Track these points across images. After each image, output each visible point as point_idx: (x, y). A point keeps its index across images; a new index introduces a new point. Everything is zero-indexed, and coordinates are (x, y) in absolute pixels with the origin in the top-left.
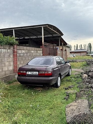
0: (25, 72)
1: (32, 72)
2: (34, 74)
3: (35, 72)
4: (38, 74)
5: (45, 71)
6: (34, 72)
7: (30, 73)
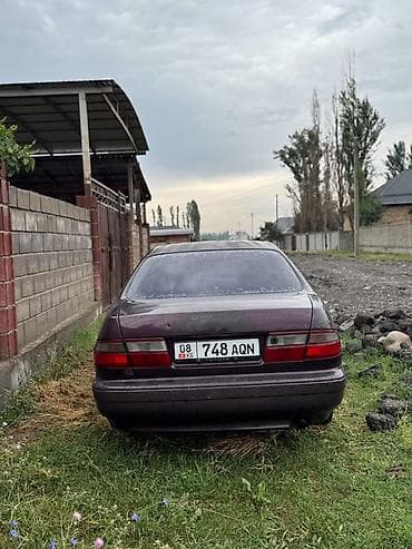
0: (163, 343)
1: (212, 343)
2: (229, 355)
3: (238, 342)
4: (257, 353)
5: (309, 332)
6: (230, 343)
7: (198, 351)
